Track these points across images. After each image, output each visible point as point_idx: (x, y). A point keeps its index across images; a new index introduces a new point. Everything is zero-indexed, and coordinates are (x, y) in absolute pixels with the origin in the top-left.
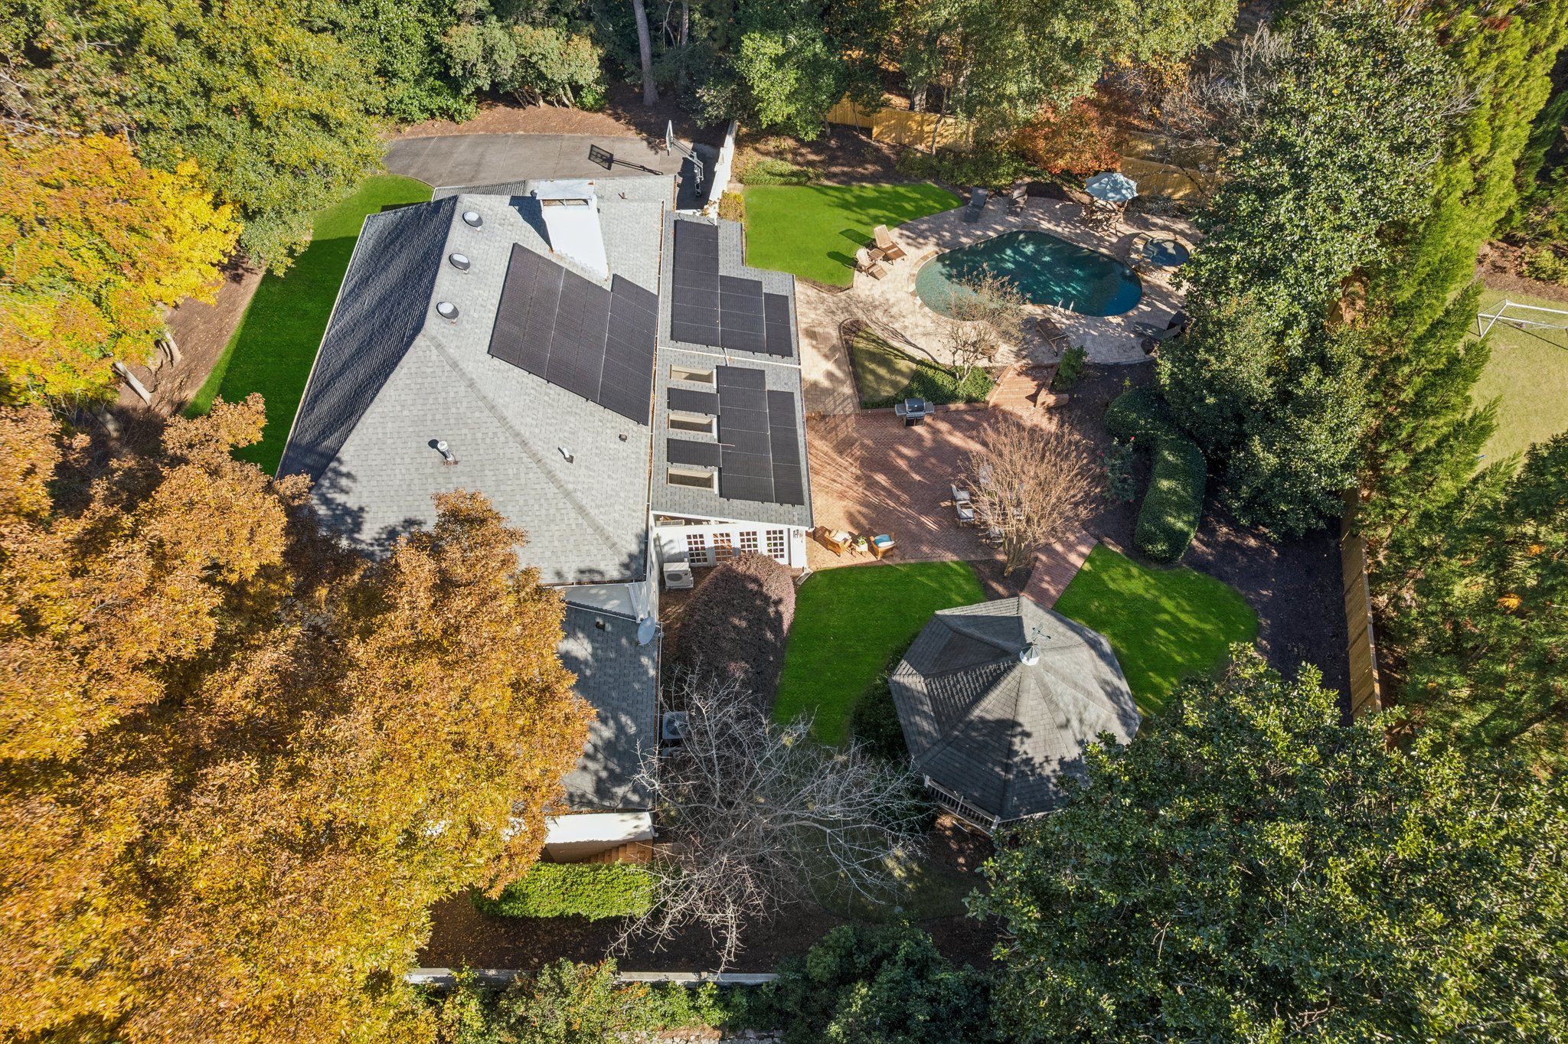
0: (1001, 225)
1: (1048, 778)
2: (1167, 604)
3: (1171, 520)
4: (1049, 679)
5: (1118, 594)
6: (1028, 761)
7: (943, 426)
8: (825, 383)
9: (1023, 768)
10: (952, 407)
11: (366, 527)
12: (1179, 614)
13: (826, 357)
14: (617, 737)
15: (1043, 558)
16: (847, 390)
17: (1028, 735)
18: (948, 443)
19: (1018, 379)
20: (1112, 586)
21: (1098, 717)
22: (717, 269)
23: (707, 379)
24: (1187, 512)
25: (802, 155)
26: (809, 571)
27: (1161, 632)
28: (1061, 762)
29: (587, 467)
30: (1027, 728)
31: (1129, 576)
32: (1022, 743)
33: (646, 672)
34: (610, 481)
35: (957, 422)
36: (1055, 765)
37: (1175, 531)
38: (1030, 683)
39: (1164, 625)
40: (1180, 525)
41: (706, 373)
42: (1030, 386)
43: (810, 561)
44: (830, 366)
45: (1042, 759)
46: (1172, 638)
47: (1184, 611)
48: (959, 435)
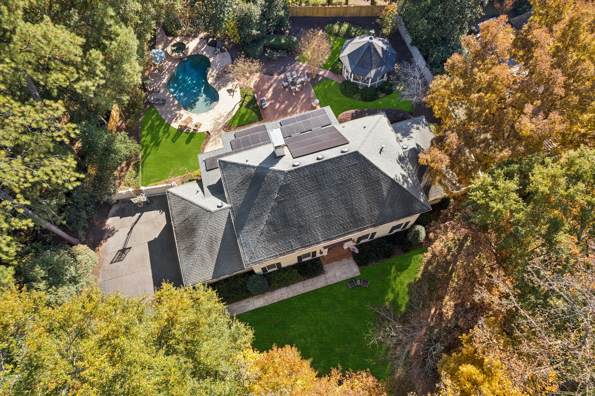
7: (265, 99)
10: (257, 97)
18: (271, 97)
35: (263, 95)
48: (267, 95)
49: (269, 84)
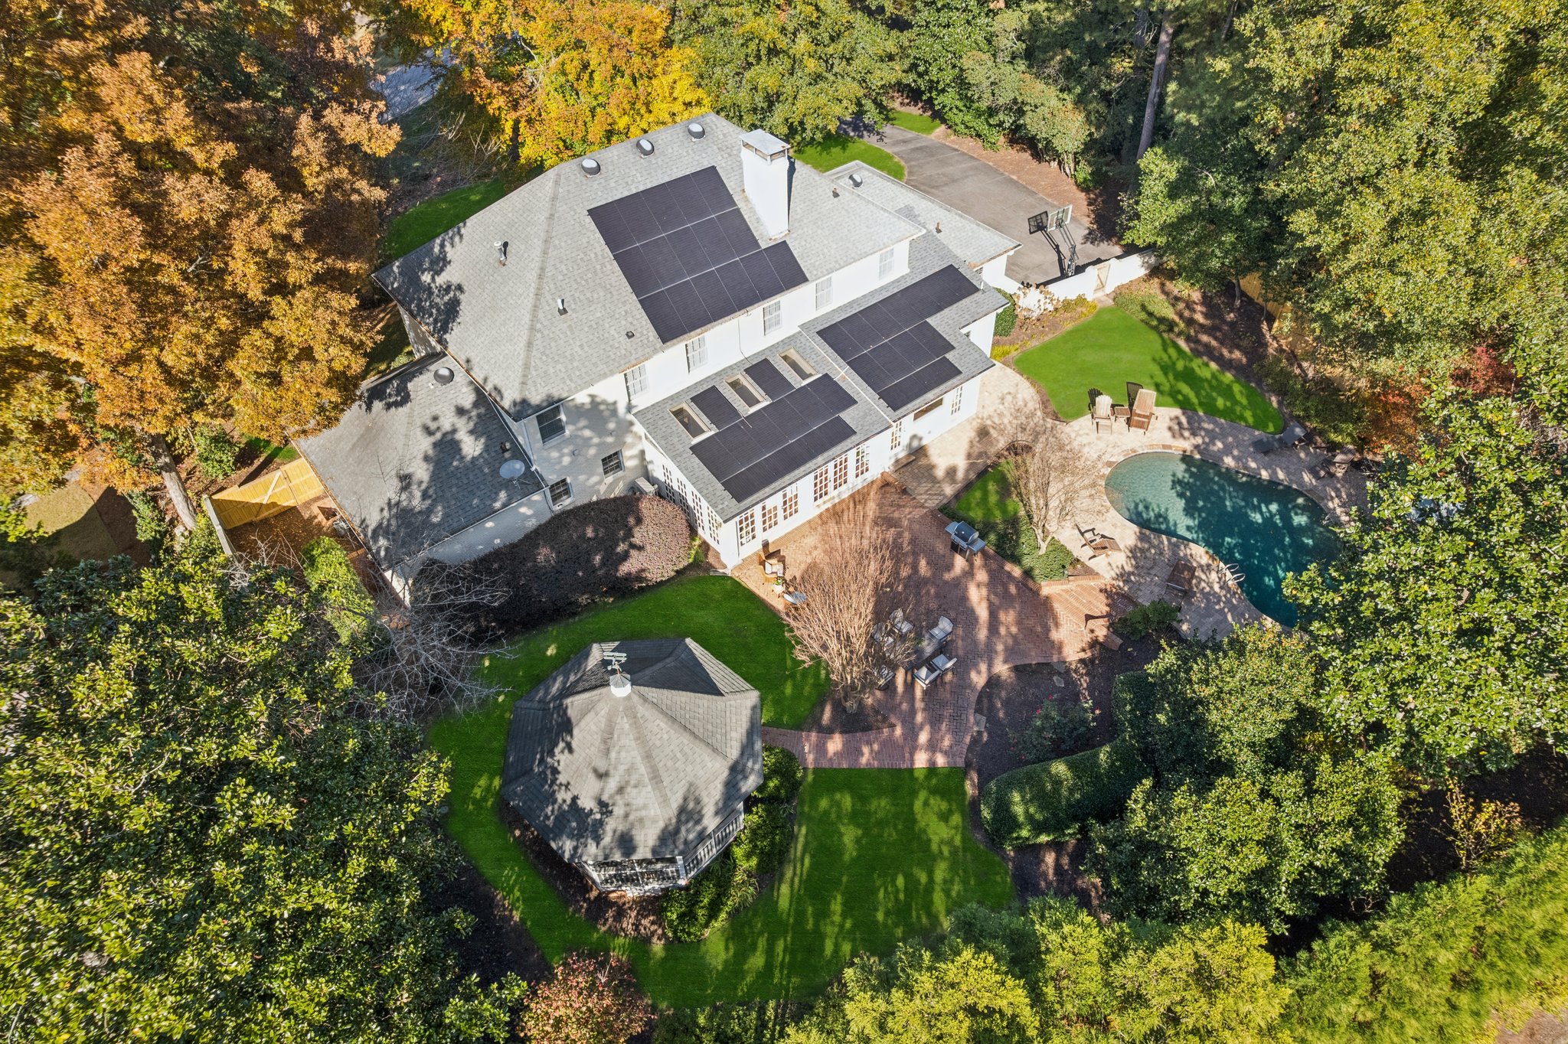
0: (1288, 473)
1: (555, 801)
2: (941, 872)
3: (1016, 797)
4: (624, 724)
5: (911, 819)
6: (555, 771)
7: (982, 576)
8: (940, 473)
9: (548, 772)
10: (1008, 567)
11: (444, 274)
12: (938, 888)
13: (969, 456)
14: (420, 512)
15: (898, 731)
16: (949, 490)
17: (571, 750)
18: (966, 589)
19: (1097, 593)
20: (918, 805)
21: (645, 807)
22: (930, 315)
23: (803, 375)
24: (1041, 808)
25: (1193, 311)
26: (728, 572)
27: (900, 881)
28: (575, 799)
29: (570, 327)
30: (574, 745)
31: (944, 817)
32: (562, 752)
33: (495, 501)
34: (577, 349)
35: (997, 581)
36: (568, 797)
37: (1008, 810)
38: (603, 710)
39: (909, 878)
40: (1019, 810)
41: (808, 370)
42: (1101, 606)
43: (739, 567)
44: (962, 464)
45: (564, 782)
46: (902, 896)
47: (947, 892)
48: (984, 591)
49: (1003, 631)
